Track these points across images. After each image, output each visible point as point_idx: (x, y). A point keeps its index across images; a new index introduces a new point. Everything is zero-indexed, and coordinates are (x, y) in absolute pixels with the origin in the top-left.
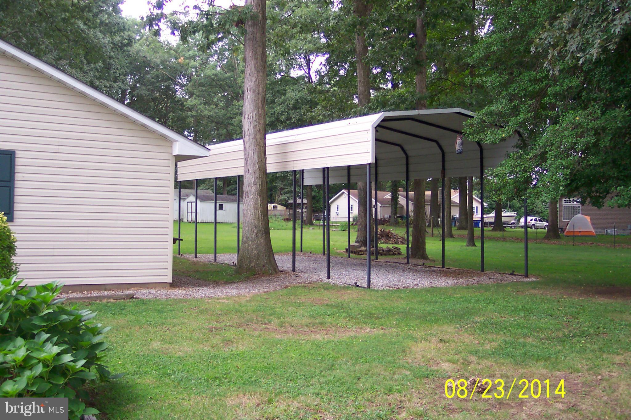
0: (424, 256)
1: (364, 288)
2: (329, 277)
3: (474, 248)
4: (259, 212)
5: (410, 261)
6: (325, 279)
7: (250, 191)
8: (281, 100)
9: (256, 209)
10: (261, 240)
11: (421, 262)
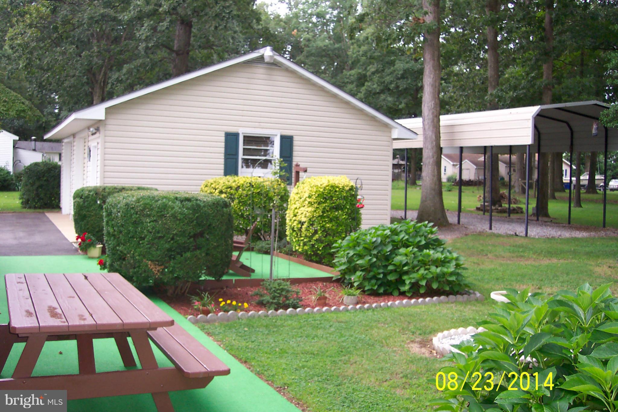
0: (547, 215)
1: (521, 236)
2: (491, 229)
3: (580, 209)
4: (435, 178)
5: (540, 218)
6: (488, 230)
7: (429, 163)
8: (390, 70)
9: (434, 176)
10: (437, 199)
11: (546, 219)
